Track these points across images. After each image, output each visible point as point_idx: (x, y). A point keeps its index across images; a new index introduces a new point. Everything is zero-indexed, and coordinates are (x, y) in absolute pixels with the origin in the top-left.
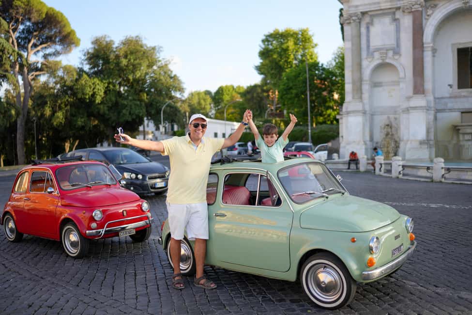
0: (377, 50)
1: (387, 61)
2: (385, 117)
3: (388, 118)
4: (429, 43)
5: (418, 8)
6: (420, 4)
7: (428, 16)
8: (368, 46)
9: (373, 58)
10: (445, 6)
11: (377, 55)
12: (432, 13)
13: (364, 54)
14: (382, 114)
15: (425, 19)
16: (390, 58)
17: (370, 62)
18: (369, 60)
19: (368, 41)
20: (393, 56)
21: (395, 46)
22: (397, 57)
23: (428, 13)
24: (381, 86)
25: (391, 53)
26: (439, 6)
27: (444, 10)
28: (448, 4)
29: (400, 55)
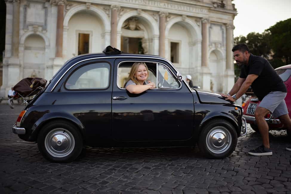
0: (32, 25)
1: (38, 33)
2: (32, 70)
3: (34, 71)
4: (66, 27)
5: (62, 3)
6: (63, 2)
7: (67, 10)
8: (25, 21)
9: (28, 29)
10: (77, 6)
11: (30, 28)
12: (70, 9)
13: (21, 26)
14: (30, 68)
15: (65, 11)
16: (40, 32)
17: (26, 32)
18: (25, 30)
19: (25, 17)
20: (42, 31)
21: (44, 24)
22: (44, 32)
23: (67, 8)
24: (30, 49)
25: (40, 29)
26: (73, 6)
27: (76, 9)
28: (78, 6)
29: (47, 31)
